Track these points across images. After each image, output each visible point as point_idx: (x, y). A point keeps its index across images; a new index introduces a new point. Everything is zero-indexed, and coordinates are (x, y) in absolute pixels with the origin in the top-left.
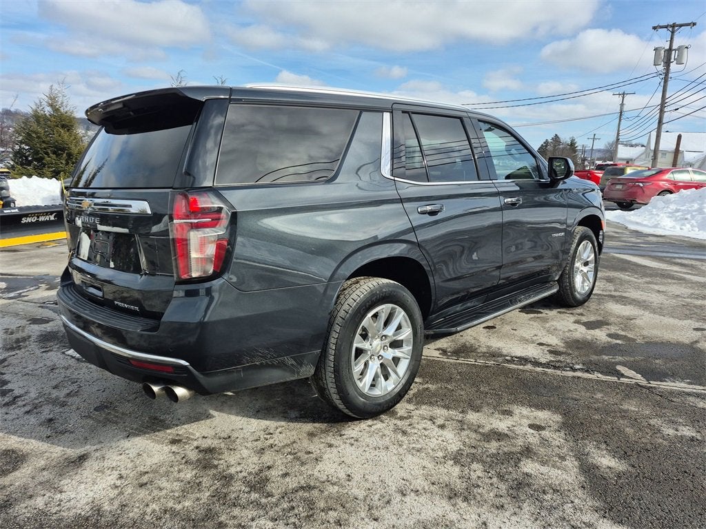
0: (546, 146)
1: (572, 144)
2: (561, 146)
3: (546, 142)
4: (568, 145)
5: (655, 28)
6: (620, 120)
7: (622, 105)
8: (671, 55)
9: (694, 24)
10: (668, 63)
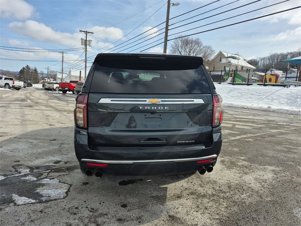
0: (24, 70)
1: (35, 70)
2: (31, 71)
3: (24, 68)
4: (33, 70)
5: (80, 31)
6: (63, 63)
7: (63, 57)
8: (86, 42)
9: (93, 33)
10: (86, 45)
